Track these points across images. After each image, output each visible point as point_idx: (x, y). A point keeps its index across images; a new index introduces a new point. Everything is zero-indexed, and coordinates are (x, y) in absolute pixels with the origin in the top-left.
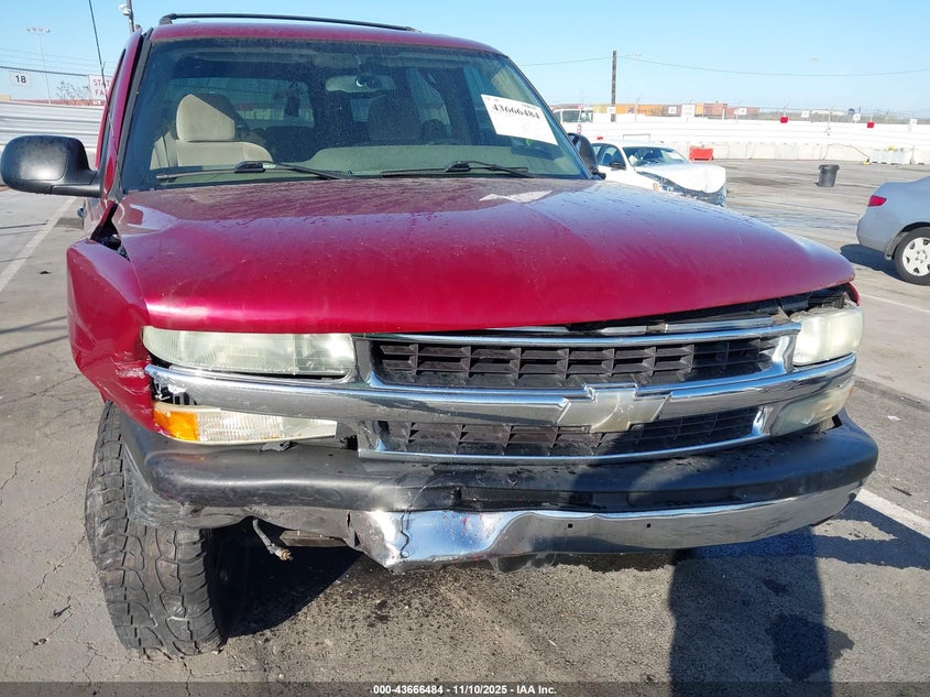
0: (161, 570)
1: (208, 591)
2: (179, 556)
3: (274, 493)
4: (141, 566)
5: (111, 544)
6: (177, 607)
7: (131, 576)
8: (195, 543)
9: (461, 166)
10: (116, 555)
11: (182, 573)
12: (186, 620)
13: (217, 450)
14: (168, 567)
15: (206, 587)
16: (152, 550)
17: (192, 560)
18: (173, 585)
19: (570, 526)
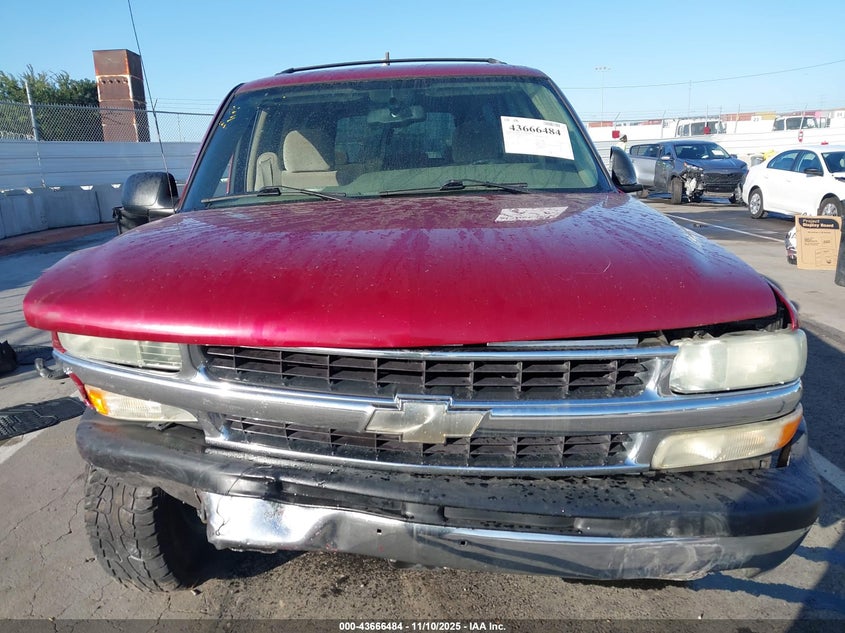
0: (122, 516)
1: (158, 538)
2: (135, 507)
3: (140, 464)
4: (108, 511)
5: (93, 489)
6: (133, 549)
7: (101, 517)
8: (148, 498)
9: (454, 184)
10: (94, 499)
11: (135, 521)
12: (142, 560)
13: (120, 423)
14: (127, 515)
15: (155, 537)
16: (118, 499)
17: (144, 512)
18: (129, 529)
19: (379, 531)
